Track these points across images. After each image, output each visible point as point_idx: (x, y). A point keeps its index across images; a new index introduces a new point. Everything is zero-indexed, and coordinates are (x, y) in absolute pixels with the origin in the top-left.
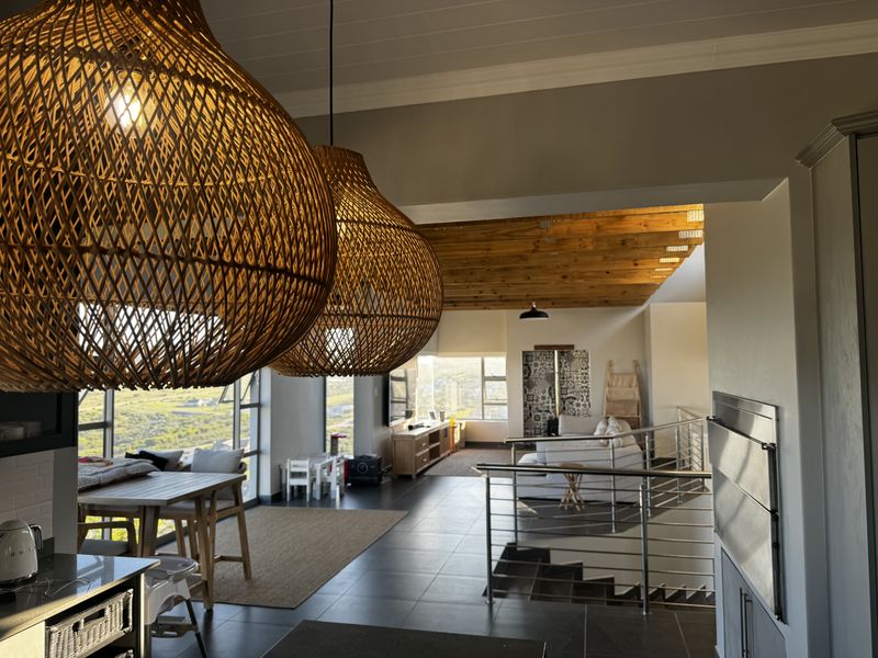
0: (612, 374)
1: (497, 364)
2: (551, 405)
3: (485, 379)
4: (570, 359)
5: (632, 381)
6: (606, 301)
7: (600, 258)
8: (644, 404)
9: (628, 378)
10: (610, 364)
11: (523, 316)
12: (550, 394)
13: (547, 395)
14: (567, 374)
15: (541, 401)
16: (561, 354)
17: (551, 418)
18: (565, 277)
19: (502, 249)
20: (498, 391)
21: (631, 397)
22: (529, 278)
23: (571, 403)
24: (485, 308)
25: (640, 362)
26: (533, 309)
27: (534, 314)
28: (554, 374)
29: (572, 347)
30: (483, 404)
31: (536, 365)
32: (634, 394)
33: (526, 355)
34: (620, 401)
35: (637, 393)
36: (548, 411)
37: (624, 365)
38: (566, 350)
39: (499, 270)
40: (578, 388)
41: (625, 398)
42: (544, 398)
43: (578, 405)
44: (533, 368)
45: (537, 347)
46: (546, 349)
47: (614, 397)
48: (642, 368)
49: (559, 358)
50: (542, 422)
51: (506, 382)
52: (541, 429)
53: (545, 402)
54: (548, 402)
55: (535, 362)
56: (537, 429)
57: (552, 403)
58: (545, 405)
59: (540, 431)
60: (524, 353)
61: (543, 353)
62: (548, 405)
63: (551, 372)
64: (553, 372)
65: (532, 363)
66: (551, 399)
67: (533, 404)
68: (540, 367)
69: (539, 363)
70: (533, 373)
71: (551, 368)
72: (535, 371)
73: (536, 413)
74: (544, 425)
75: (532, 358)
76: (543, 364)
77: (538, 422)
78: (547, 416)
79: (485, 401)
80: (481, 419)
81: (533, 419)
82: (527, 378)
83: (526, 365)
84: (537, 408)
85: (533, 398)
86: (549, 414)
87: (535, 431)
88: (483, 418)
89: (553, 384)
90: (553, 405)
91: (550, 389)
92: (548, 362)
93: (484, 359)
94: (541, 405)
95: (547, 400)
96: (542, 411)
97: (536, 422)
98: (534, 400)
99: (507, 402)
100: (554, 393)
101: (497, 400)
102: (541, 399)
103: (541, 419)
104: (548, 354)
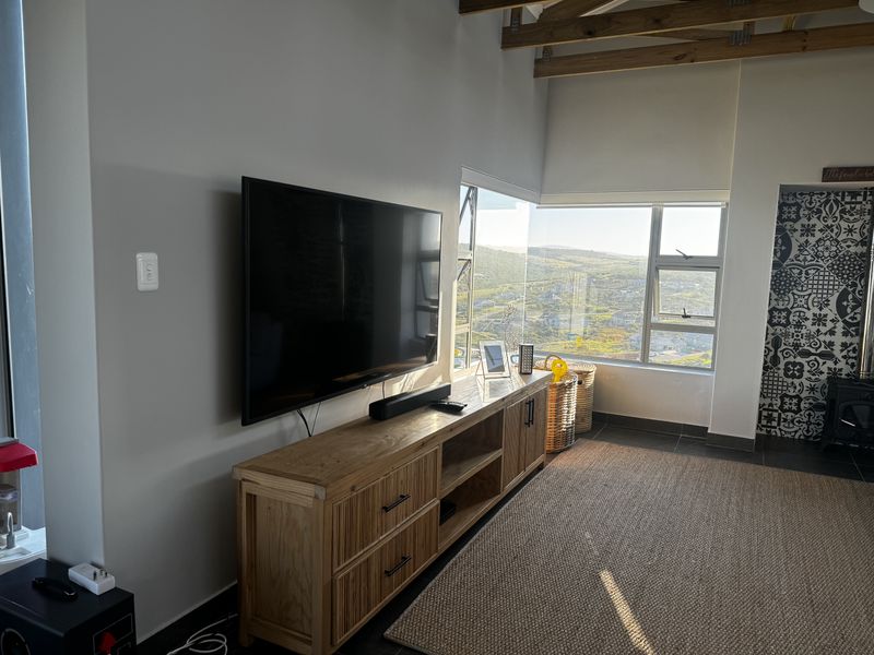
2: (840, 339)
12: (841, 311)
15: (809, 327)
30: (648, 327)
36: (827, 356)
42: (820, 320)
45: (829, 174)
50: (807, 383)
51: (714, 274)
52: (800, 400)
53: (823, 329)
54: (832, 332)
55: (804, 221)
56: (791, 397)
57: (845, 334)
58: (822, 338)
59: (798, 405)
60: (786, 192)
61: (832, 196)
62: (832, 338)
63: (853, 249)
64: (861, 249)
65: (798, 226)
66: (840, 325)
67: (786, 335)
68: (818, 235)
69: (820, 225)
70: (794, 251)
71: (853, 241)
72: (802, 248)
73: (791, 359)
74: (812, 389)
75: (797, 212)
76: (830, 227)
77: (797, 381)
78: (824, 369)
79: (654, 319)
80: (638, 363)
81: (781, 372)
82: (775, 265)
83: (779, 230)
84: (796, 346)
85: (787, 318)
86: (830, 364)
87: (783, 403)
88: (645, 360)
89: (854, 285)
90: (848, 340)
91: (843, 296)
92: (844, 225)
93: (661, 213)
94: (809, 336)
95: (830, 325)
96: (810, 354)
97: (790, 380)
98: (788, 323)
99: (711, 324)
100: (853, 309)
101: (685, 316)
102: (810, 322)
103: (806, 375)
104: (848, 199)
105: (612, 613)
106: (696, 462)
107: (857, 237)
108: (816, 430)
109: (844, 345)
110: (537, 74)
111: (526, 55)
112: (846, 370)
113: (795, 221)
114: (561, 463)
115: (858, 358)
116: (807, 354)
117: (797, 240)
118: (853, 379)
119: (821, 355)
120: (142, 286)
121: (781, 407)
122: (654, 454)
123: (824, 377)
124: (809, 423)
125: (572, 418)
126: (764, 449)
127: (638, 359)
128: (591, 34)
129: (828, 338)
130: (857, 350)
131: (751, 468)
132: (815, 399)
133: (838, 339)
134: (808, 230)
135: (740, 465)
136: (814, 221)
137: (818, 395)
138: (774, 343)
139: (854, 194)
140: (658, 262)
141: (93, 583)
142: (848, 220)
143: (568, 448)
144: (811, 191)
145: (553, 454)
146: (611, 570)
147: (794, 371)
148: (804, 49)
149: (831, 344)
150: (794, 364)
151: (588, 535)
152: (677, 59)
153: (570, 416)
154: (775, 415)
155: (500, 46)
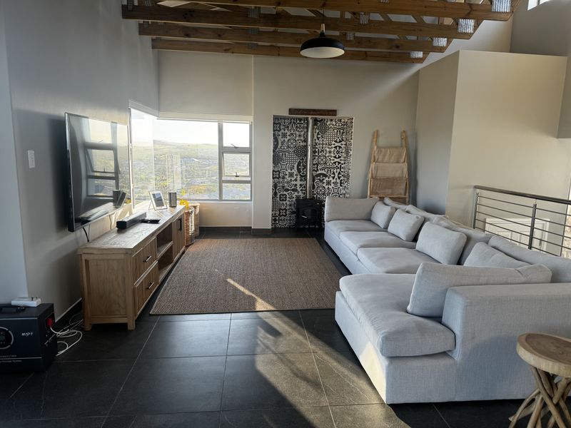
0: (378, 147)
1: (239, 133)
5: (400, 155)
9: (395, 152)
10: (376, 135)
12: (299, 170)
13: (295, 171)
14: (320, 147)
16: (316, 122)
17: (298, 197)
20: (238, 166)
21: (398, 174)
23: (321, 181)
25: (409, 132)
26: (322, 34)
28: (306, 147)
29: (333, 113)
30: (221, 182)
32: (401, 171)
33: (277, 121)
34: (388, 179)
35: (405, 169)
36: (295, 190)
37: (390, 137)
38: (322, 117)
40: (330, 163)
42: (291, 175)
43: (329, 183)
45: (292, 111)
47: (381, 174)
48: (410, 140)
49: (313, 128)
50: (288, 203)
51: (248, 155)
52: (286, 210)
53: (293, 179)
54: (296, 180)
55: (282, 131)
56: (283, 210)
57: (301, 180)
58: (292, 182)
59: (286, 213)
60: (276, 118)
61: (292, 121)
62: (296, 183)
63: (301, 144)
64: (304, 144)
65: (280, 133)
66: (299, 176)
67: (279, 182)
68: (288, 137)
69: (288, 134)
70: (280, 145)
71: (301, 140)
72: (282, 143)
73: (282, 193)
74: (290, 205)
75: (280, 127)
76: (292, 134)
77: (284, 202)
78: (294, 196)
79: (224, 178)
80: (217, 200)
81: (278, 199)
82: (274, 151)
83: (274, 135)
84: (283, 187)
85: (279, 175)
86: (296, 193)
87: (280, 213)
88: (221, 199)
89: (303, 159)
90: (302, 183)
91: (299, 165)
92: (297, 133)
93: (222, 125)
94: (288, 182)
95: (295, 177)
96: (289, 190)
97: (281, 202)
98: (279, 177)
99: (249, 179)
100: (303, 169)
101: (237, 176)
102: (287, 176)
103: (288, 199)
104: (298, 122)
105: (236, 289)
106: (250, 241)
107: (302, 138)
108: (293, 223)
109: (301, 185)
110: (153, 48)
111: (148, 39)
112: (302, 195)
113: (279, 131)
114: (191, 249)
115: (306, 190)
116: (287, 190)
117: (280, 139)
118: (305, 198)
119: (293, 190)
120: (30, 167)
121: (279, 215)
122: (231, 240)
123: (294, 199)
124: (290, 220)
125: (193, 229)
126: (274, 232)
127: (218, 198)
128: (188, 36)
129: (295, 183)
130: (305, 187)
131: (272, 240)
132: (292, 209)
133: (299, 183)
134: (284, 135)
135: (267, 239)
136: (286, 131)
137: (293, 208)
138: (275, 186)
139: (300, 120)
140: (223, 150)
141: (32, 302)
142: (298, 131)
143: (192, 244)
144: (284, 118)
145: (187, 247)
146: (231, 278)
147: (283, 198)
148: (279, 55)
149: (296, 185)
150: (283, 195)
151: (216, 270)
152: (226, 51)
153: (192, 229)
154: (277, 218)
155: (138, 33)
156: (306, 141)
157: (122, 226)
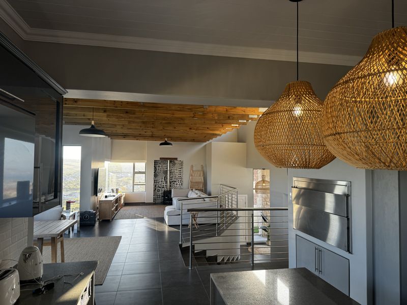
0: (193, 171)
1: (141, 166)
2: (165, 184)
3: (135, 173)
4: (174, 164)
5: (201, 174)
6: (194, 140)
7: (214, 122)
8: (205, 183)
9: (199, 173)
10: (192, 166)
11: (161, 144)
13: (163, 180)
14: (173, 171)
15: (160, 183)
16: (171, 162)
17: (164, 190)
18: (190, 129)
19: (179, 115)
20: (141, 178)
21: (200, 181)
22: (175, 128)
23: (174, 184)
24: (137, 140)
25: (204, 165)
26: (166, 141)
27: (166, 143)
28: (167, 171)
29: (176, 159)
30: (134, 185)
31: (159, 167)
32: (201, 179)
33: (156, 162)
34: (196, 182)
35: (203, 179)
36: (163, 187)
37: (198, 167)
38: (173, 160)
39: (166, 123)
40: (177, 177)
41: (198, 181)
42: (162, 181)
43: (177, 184)
44: (157, 168)
45: (161, 158)
46: (164, 160)
47: (194, 181)
48: (204, 168)
49: (170, 164)
51: (145, 174)
52: (160, 196)
53: (162, 183)
61: (162, 161)
65: (157, 166)
66: (165, 182)
69: (161, 166)
70: (157, 170)
74: (161, 193)
81: (156, 191)
83: (154, 166)
85: (157, 182)
87: (157, 197)
88: (133, 191)
89: (166, 175)
91: (164, 177)
92: (164, 166)
93: (135, 164)
99: (145, 183)
100: (166, 179)
101: (140, 182)
112: (166, 189)
116: (160, 187)
124: (161, 199)
126: (154, 204)
130: (167, 186)
135: (151, 206)
138: (155, 186)
144: (158, 161)
145: (120, 208)
147: (159, 191)
153: (122, 202)
156: (167, 168)
157: (106, 197)
